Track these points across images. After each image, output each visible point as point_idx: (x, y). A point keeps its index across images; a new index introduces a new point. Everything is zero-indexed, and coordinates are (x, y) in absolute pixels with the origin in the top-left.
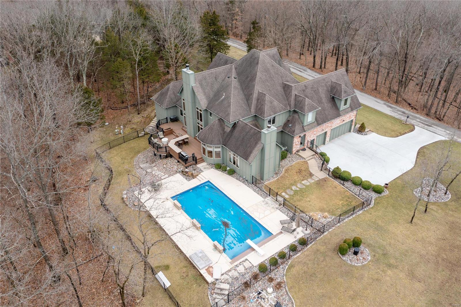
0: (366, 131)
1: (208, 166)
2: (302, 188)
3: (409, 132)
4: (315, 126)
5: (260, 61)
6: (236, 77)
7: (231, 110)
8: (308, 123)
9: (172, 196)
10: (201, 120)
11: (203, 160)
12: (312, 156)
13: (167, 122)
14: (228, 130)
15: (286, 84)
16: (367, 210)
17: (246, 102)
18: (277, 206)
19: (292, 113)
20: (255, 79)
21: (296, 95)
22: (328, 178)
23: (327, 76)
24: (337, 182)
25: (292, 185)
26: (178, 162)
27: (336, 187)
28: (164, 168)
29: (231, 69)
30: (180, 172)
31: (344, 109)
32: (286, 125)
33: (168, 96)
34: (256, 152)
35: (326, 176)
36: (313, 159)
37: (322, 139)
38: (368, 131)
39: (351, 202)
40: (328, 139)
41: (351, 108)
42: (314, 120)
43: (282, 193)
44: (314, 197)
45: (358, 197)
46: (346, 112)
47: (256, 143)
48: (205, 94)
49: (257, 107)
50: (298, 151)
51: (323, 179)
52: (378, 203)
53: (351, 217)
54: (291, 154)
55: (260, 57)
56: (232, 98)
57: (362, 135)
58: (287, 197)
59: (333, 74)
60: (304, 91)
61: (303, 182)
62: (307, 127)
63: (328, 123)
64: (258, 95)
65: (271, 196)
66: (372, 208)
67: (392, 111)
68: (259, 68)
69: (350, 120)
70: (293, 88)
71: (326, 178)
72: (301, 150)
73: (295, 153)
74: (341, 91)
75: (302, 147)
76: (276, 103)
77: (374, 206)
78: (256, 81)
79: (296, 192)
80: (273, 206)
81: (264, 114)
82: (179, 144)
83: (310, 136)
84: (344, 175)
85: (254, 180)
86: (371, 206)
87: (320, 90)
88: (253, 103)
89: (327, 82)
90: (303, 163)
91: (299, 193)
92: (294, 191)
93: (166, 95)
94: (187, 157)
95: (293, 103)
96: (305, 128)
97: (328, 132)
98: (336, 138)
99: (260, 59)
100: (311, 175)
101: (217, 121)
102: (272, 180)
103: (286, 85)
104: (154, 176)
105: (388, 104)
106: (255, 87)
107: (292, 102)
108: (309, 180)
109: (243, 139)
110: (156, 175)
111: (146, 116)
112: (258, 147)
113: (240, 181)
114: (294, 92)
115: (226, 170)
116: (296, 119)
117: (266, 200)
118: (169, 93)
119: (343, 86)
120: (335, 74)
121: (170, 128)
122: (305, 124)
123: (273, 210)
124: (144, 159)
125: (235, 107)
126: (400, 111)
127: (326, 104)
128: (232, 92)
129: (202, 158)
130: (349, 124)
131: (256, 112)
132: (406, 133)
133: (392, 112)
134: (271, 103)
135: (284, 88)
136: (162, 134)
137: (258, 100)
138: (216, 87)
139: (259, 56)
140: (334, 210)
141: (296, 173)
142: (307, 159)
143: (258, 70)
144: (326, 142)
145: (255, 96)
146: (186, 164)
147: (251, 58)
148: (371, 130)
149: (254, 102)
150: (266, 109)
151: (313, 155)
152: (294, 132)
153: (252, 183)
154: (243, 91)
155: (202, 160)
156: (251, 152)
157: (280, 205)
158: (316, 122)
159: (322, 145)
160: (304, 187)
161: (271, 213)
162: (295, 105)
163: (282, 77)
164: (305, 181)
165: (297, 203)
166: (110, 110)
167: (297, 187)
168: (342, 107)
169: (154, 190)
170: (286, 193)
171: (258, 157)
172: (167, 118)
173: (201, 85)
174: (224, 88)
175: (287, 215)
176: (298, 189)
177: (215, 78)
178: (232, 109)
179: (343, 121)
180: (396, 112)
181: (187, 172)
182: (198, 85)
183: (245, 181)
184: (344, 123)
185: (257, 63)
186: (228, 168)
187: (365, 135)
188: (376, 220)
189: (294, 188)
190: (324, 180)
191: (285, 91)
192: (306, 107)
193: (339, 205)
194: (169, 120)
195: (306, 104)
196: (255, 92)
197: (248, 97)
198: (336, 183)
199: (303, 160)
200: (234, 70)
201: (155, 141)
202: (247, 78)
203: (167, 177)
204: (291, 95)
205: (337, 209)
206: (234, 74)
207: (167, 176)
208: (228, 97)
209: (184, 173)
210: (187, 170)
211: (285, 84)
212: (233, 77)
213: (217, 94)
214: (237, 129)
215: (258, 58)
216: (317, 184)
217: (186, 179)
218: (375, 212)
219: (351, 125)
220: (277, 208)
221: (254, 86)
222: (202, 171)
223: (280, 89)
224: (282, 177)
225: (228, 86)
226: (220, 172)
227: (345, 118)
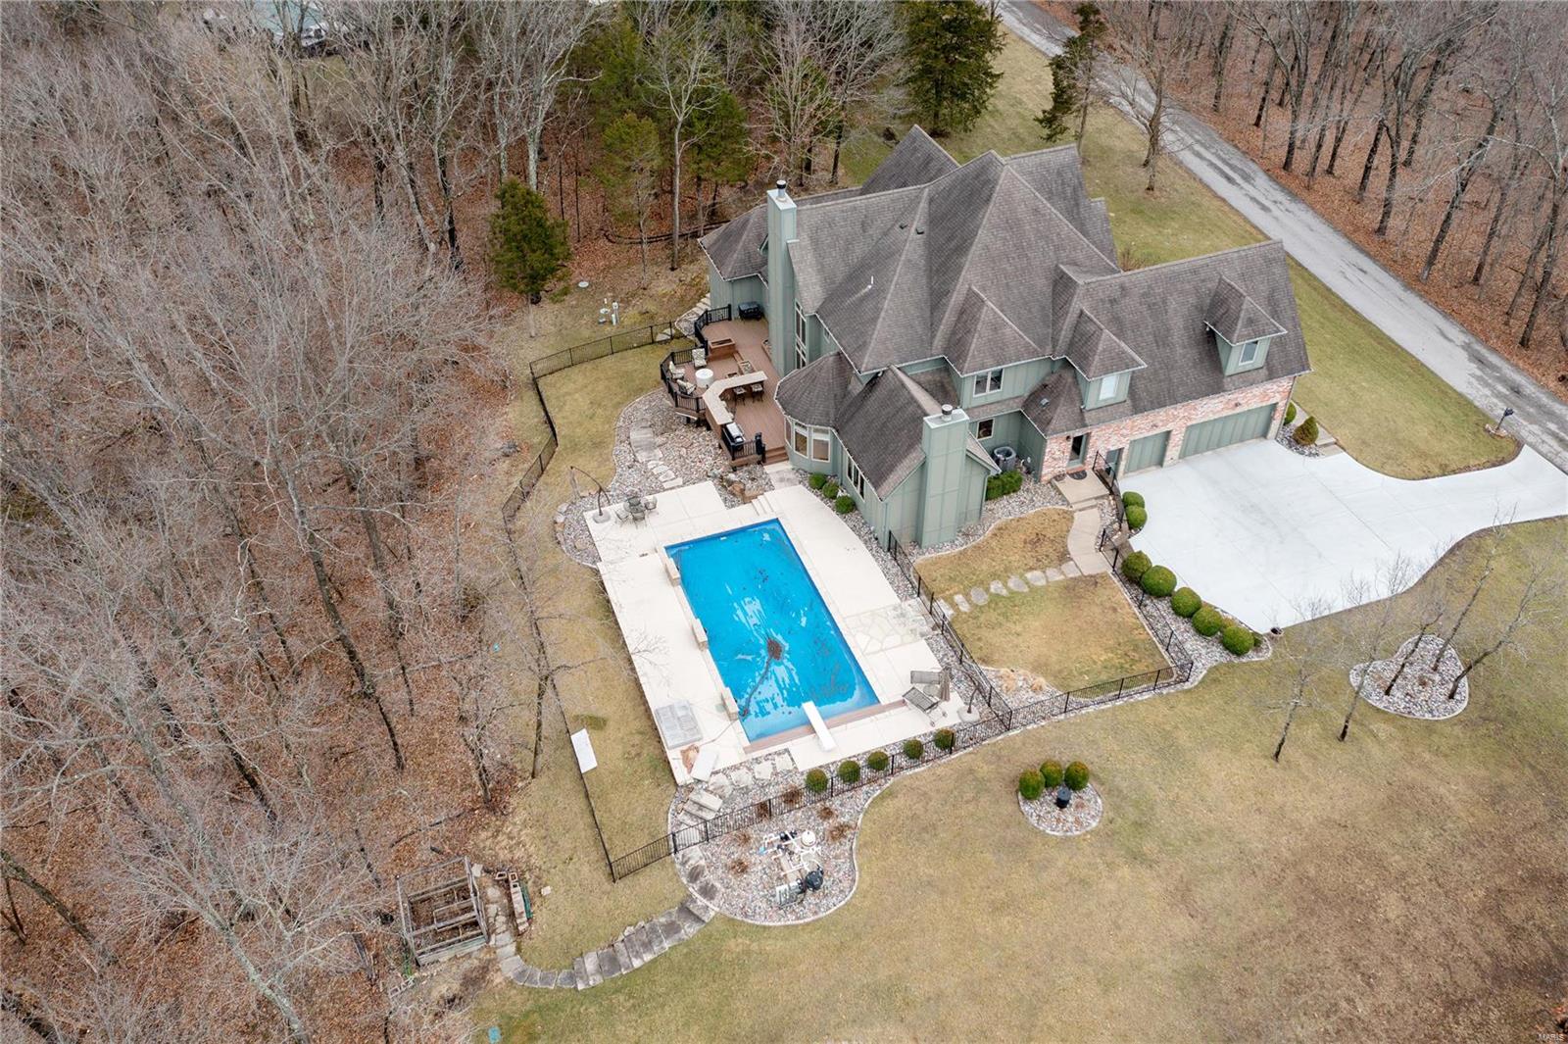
0: (1318, 442)
1: (792, 476)
2: (1017, 593)
3: (1485, 468)
4: (1123, 415)
5: (995, 195)
6: (924, 228)
7: (875, 336)
8: (1103, 404)
9: (671, 544)
10: (804, 341)
11: (786, 454)
12: (1096, 498)
13: (730, 319)
14: (856, 388)
15: (1065, 273)
16: (1168, 694)
17: (928, 314)
18: (926, 628)
19: (1057, 366)
20: (967, 249)
21: (1082, 312)
22: (1107, 575)
23: (1208, 261)
24: (1127, 596)
25: (995, 576)
26: (720, 447)
27: (1115, 610)
28: (681, 456)
29: (918, 197)
30: (715, 477)
31: (1241, 370)
32: (1033, 398)
33: (741, 244)
34: (905, 469)
35: (1103, 570)
36: (1095, 510)
37: (1151, 450)
38: (1326, 445)
39: (1134, 661)
40: (1173, 452)
41: (1268, 369)
42: (1123, 395)
43: (956, 593)
44: (1037, 624)
45: (1163, 651)
46: (1247, 379)
47: (911, 447)
48: (821, 269)
49: (954, 333)
50: (1059, 477)
51: (1091, 576)
52: (1215, 681)
53: (1109, 705)
54: (1036, 482)
55: (1000, 182)
56: (889, 296)
57: (1302, 453)
58: (965, 607)
59: (1236, 255)
60: (1113, 301)
61: (1029, 575)
62: (1094, 413)
63: (1176, 409)
64: (966, 300)
65: (924, 597)
66: (1189, 691)
67: (1479, 379)
68: (987, 215)
69: (1269, 403)
70: (1080, 292)
71: (1104, 576)
72: (1072, 475)
73: (1050, 482)
74: (1238, 318)
75: (1077, 466)
76: (1012, 329)
77: (1196, 687)
78: (970, 257)
79: (995, 599)
80: (916, 625)
81: (964, 362)
82: (732, 397)
83: (1103, 441)
84: (1151, 580)
85: (893, 544)
86: (1187, 686)
87: (1172, 304)
88: (944, 321)
89: (1203, 281)
90: (1056, 517)
91: (1000, 604)
92: (991, 594)
93: (737, 241)
94: (739, 440)
95: (1065, 334)
96: (1086, 415)
97: (1174, 433)
98: (1210, 452)
99: (998, 188)
100: (1064, 557)
101: (831, 359)
102: (947, 551)
103: (1063, 275)
104: (647, 474)
105: (1478, 347)
106: (963, 273)
107: (1063, 333)
108: (1050, 572)
109: (884, 425)
110: (653, 474)
111: (689, 279)
112: (910, 462)
113: (859, 535)
114: (1079, 304)
115: (834, 497)
116: (1064, 386)
117: (905, 605)
118: (744, 237)
119: (1249, 302)
120: (1240, 257)
121: (729, 341)
122: (1090, 404)
123: (909, 638)
124: (648, 416)
125: (889, 326)
126: (1503, 380)
127: (1180, 351)
128: (896, 278)
129: (783, 448)
130: (1263, 416)
131: (946, 350)
132: (1468, 469)
133: (1475, 383)
134: (995, 330)
135: (1055, 284)
136: (703, 356)
137: (962, 312)
138: (859, 250)
139: (999, 177)
140: (1075, 673)
141: (1025, 543)
142: (1075, 507)
143: (985, 221)
144: (1169, 454)
145: (956, 299)
146: (733, 459)
147: (977, 176)
148: (1341, 442)
149: (948, 317)
150: (973, 346)
151: (1102, 497)
152: (1049, 422)
153: (889, 550)
154: (930, 278)
155: (782, 455)
156: (891, 469)
157: (933, 629)
158: (1129, 402)
159: (1154, 468)
160: (1026, 590)
161: (903, 644)
162: (1071, 344)
163: (1057, 248)
164: (1038, 573)
165: (985, 633)
166: (602, 242)
167: (1005, 585)
168: (1235, 362)
169: (631, 517)
170: (967, 596)
171: (911, 486)
172: (729, 306)
173: (815, 242)
174: (878, 260)
175: (940, 661)
176: (1004, 592)
177: (863, 224)
178: (880, 330)
179: (1236, 405)
180: (1487, 385)
181: (731, 483)
182: (807, 242)
183: (871, 539)
184: (1239, 410)
185: (988, 200)
186: (840, 494)
187: (1310, 454)
188: (1176, 727)
189: (996, 587)
190: (1094, 581)
191: (1055, 294)
192: (1097, 358)
193: (1095, 663)
194: (735, 314)
195: (1100, 348)
196: (958, 287)
197: (936, 299)
198: (1124, 595)
199: (1064, 507)
200: (923, 205)
201: (678, 372)
202: (949, 239)
203: (679, 487)
204: (1067, 313)
205: (1081, 674)
206: (918, 221)
207: (680, 481)
208: (879, 293)
209: (724, 484)
210: (732, 476)
211: (1062, 271)
212: (913, 230)
213: (856, 276)
214: (880, 392)
215: (996, 182)
216: (1066, 588)
217: (725, 500)
218: (1188, 705)
219: (1270, 419)
220: (922, 635)
221: (960, 269)
222: (772, 488)
223: (1042, 284)
224: (978, 547)
225: (892, 254)
226: (818, 499)
227: (1245, 397)
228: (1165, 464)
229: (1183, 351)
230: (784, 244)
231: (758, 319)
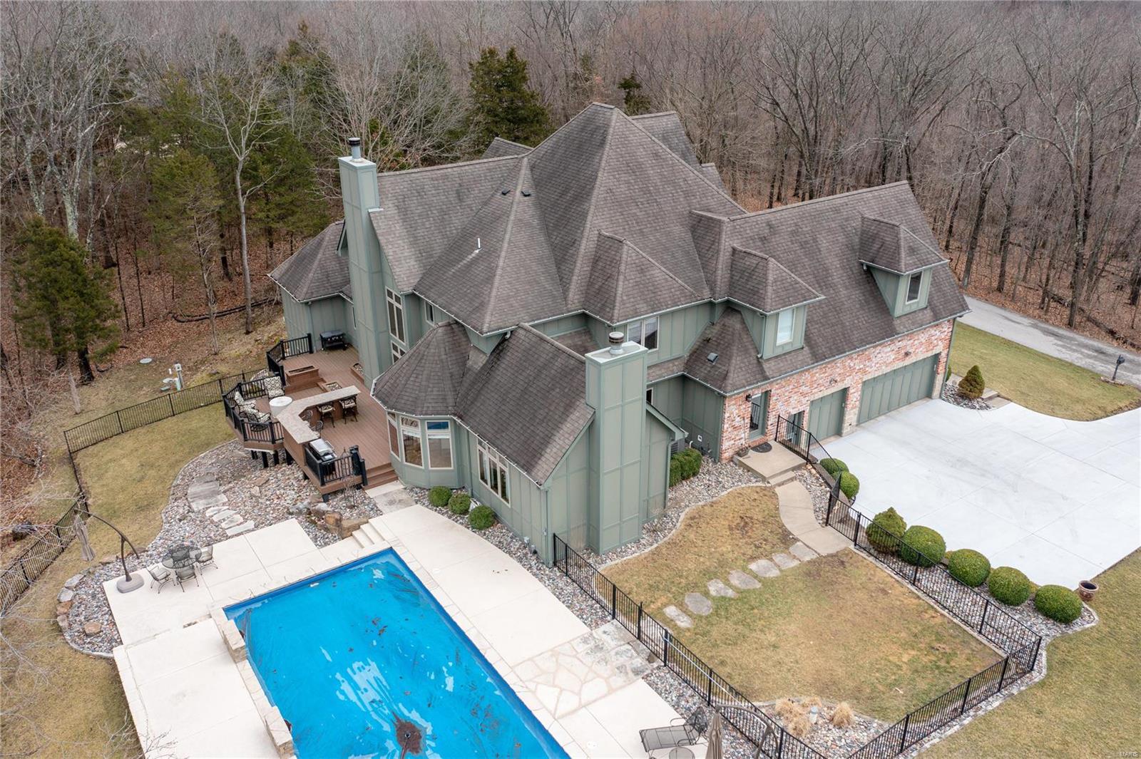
0: (985, 396)
1: (404, 496)
2: (748, 591)
3: (1133, 408)
4: (804, 363)
5: (609, 137)
6: (530, 191)
7: (494, 293)
8: (779, 352)
9: (232, 602)
10: (401, 337)
11: (393, 472)
12: (793, 469)
13: (311, 352)
14: (477, 361)
15: (702, 216)
16: (1021, 693)
17: (554, 269)
18: (639, 661)
19: (719, 311)
20: (589, 194)
21: (734, 250)
22: (851, 551)
23: (846, 200)
24: (889, 571)
25: (709, 574)
26: (306, 477)
27: (884, 592)
28: (252, 496)
29: (517, 168)
30: (300, 512)
31: (907, 310)
32: (697, 355)
33: (316, 263)
34: (566, 438)
35: (843, 546)
36: (796, 483)
37: (829, 411)
38: (990, 398)
39: (949, 657)
40: (851, 416)
41: (933, 310)
42: (800, 342)
43: (665, 605)
44: (793, 627)
45: (975, 634)
46: (915, 323)
47: (569, 407)
48: (414, 241)
49: (590, 284)
50: (741, 452)
51: (832, 556)
52: (1063, 663)
53: (955, 728)
54: (715, 462)
55: (613, 124)
56: (503, 254)
57: (974, 407)
58: (684, 622)
59: (870, 195)
60: (763, 239)
61: (753, 566)
62: (773, 363)
63: (851, 359)
64: (598, 247)
65: (621, 618)
66: (1042, 684)
67: (1063, 346)
68: (605, 157)
69: (930, 354)
70: (727, 228)
71: (847, 553)
72: (755, 449)
73: (731, 460)
74: (898, 247)
75: (758, 439)
76: (659, 272)
77: (1048, 676)
78: (593, 200)
79: (722, 604)
80: (622, 660)
81: (613, 309)
82: (320, 417)
83: (786, 401)
84: (919, 544)
85: (561, 553)
86: (1037, 676)
87: (824, 243)
88: (577, 271)
89: (847, 220)
90: (756, 496)
91: (733, 610)
92: (714, 599)
93: (311, 262)
94: (327, 457)
95: (722, 274)
96: (766, 366)
97: (851, 391)
98: (883, 417)
99: (611, 130)
100: (787, 539)
101: (440, 330)
102: (633, 554)
103: (700, 218)
104: (204, 522)
105: (1043, 325)
106: (589, 218)
107: (719, 272)
108: (778, 558)
109: (525, 391)
110: (212, 522)
111: (265, 338)
112: (576, 422)
113: (510, 553)
114: (728, 242)
115: (465, 512)
116: (733, 334)
117: (598, 632)
118: (319, 256)
119: (904, 232)
120: (874, 197)
121: (312, 367)
122: (767, 352)
123: (619, 680)
124: (214, 470)
125: (509, 283)
126: (1086, 346)
127: (843, 292)
128: (507, 236)
129: (389, 465)
130: (927, 369)
131: (586, 301)
132: (1120, 410)
133: (1064, 350)
134: (642, 271)
135: (693, 229)
136: (279, 384)
137: (596, 261)
138: (457, 222)
139: (610, 120)
140: (881, 688)
141: (731, 529)
142: (773, 482)
143: (603, 164)
144: (846, 425)
145: (586, 246)
146: (323, 484)
147: (583, 129)
148: (1003, 394)
149: (580, 268)
150: (620, 290)
151: (798, 467)
152: (725, 377)
153: (555, 564)
154: (549, 235)
155: (389, 473)
156: (546, 441)
157: (650, 660)
158: (806, 348)
159: (832, 438)
160: (758, 585)
161: (611, 691)
162: (732, 284)
163: (687, 194)
164: (763, 562)
165: (725, 652)
166: (172, 324)
167: (728, 583)
168: (902, 304)
169: (173, 576)
170: (681, 606)
171: (577, 461)
172: (309, 336)
173: (403, 211)
174: (487, 225)
175: (676, 707)
176: (730, 593)
177: (458, 192)
178: (499, 287)
179: (907, 354)
180: (1075, 351)
181: (320, 514)
182: (392, 211)
183: (528, 555)
184: (908, 361)
185: (602, 143)
186: (473, 506)
187: (981, 408)
188: (1066, 743)
189: (715, 588)
190: (838, 560)
191: (697, 238)
192: (770, 289)
193: (899, 667)
194: (317, 345)
195: (771, 278)
196: (586, 234)
197: (562, 255)
198: (885, 572)
199: (760, 484)
200: (525, 172)
201: (249, 406)
202: (562, 194)
203: (249, 531)
204: (718, 252)
205: (890, 686)
206: (523, 181)
207: (251, 524)
208: (490, 254)
209: (312, 519)
210: (323, 506)
211: (698, 215)
212: (518, 193)
213: (459, 245)
214: (510, 357)
215: (607, 126)
216: (809, 574)
217: (315, 539)
218: (1057, 703)
219: (933, 374)
220: (637, 672)
221: (584, 215)
222: (378, 512)
223: (679, 231)
224: (672, 544)
225: (499, 217)
226: (445, 518)
227: (913, 345)
228: (845, 431)
229: (849, 295)
230: (364, 215)
231: (345, 349)
